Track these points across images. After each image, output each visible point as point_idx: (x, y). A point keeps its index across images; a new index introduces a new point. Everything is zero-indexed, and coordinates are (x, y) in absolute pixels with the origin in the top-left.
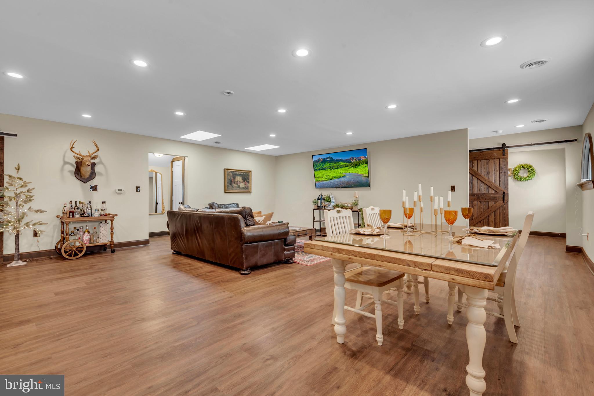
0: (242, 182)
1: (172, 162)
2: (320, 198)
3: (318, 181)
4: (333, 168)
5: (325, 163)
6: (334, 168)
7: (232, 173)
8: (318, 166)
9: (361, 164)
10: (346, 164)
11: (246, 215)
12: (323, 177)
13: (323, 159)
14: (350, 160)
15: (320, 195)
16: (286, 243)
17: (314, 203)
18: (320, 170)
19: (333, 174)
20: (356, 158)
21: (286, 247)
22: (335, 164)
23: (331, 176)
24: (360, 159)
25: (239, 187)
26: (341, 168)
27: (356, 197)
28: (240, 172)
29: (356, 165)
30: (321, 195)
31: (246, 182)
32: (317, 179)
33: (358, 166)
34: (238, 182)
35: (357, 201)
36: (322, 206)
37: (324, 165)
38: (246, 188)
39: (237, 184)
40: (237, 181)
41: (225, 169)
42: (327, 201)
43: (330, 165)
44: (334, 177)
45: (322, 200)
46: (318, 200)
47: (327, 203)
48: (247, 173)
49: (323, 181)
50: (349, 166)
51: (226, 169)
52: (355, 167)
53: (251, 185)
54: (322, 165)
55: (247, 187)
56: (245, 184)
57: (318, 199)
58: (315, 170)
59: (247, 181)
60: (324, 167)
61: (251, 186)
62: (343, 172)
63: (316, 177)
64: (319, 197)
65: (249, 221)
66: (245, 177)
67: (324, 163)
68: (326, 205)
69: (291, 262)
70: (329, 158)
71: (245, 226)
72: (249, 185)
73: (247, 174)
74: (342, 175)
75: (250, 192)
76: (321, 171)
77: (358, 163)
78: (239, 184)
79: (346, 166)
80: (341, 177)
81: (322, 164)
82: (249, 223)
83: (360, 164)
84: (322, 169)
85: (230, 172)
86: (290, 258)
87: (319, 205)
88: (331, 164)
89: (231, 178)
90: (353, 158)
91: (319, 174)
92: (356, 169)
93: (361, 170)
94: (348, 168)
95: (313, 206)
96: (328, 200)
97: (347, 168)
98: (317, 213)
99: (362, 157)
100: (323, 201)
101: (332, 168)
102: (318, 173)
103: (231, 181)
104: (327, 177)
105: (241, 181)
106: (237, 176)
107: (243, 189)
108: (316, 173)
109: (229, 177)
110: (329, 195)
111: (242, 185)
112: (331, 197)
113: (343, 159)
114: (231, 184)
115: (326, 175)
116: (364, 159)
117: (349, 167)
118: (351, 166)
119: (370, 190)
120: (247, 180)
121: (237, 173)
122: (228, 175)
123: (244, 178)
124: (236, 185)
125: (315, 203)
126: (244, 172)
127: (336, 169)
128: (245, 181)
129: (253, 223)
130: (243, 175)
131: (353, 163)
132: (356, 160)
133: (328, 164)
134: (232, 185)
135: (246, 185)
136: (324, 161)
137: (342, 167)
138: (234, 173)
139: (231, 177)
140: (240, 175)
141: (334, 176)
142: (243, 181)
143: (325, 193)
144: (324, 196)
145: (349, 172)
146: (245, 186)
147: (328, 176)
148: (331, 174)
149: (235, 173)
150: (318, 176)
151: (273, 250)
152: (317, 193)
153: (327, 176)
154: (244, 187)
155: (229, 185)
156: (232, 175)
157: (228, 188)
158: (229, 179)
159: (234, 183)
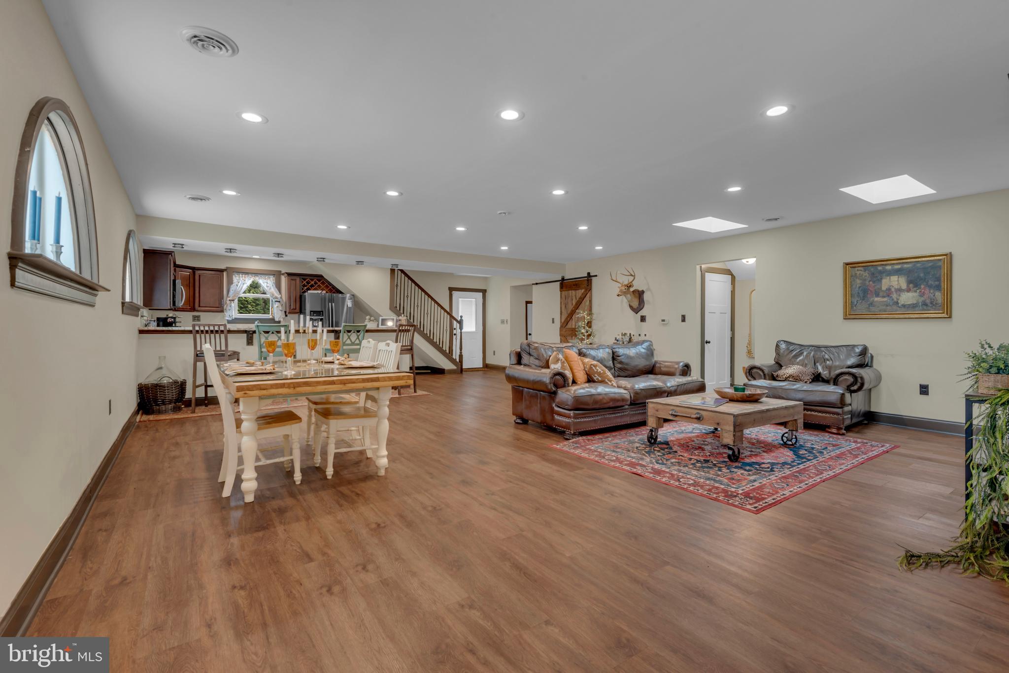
0: (908, 290)
7: (869, 270)
25: (897, 303)
28: (899, 264)
31: (929, 288)
34: (893, 290)
38: (927, 304)
39: (889, 296)
40: (889, 289)
48: (933, 261)
51: (847, 264)
55: (928, 301)
56: (922, 295)
66: (922, 275)
73: (930, 265)
75: (949, 315)
78: (895, 296)
85: (859, 268)
89: (867, 282)
103: (865, 290)
105: (904, 287)
106: (889, 275)
107: (914, 307)
109: (858, 281)
111: (909, 298)
114: (865, 298)
120: (933, 282)
121: (889, 268)
123: (920, 277)
126: (917, 263)
128: (923, 286)
130: (911, 269)
134: (867, 301)
135: (926, 297)
138: (876, 269)
139: (865, 280)
140: (898, 272)
142: (911, 285)
146: (922, 299)
149: (880, 268)
154: (914, 302)
155: (857, 301)
156: (868, 275)
157: (855, 308)
158: (859, 287)
159: (877, 296)
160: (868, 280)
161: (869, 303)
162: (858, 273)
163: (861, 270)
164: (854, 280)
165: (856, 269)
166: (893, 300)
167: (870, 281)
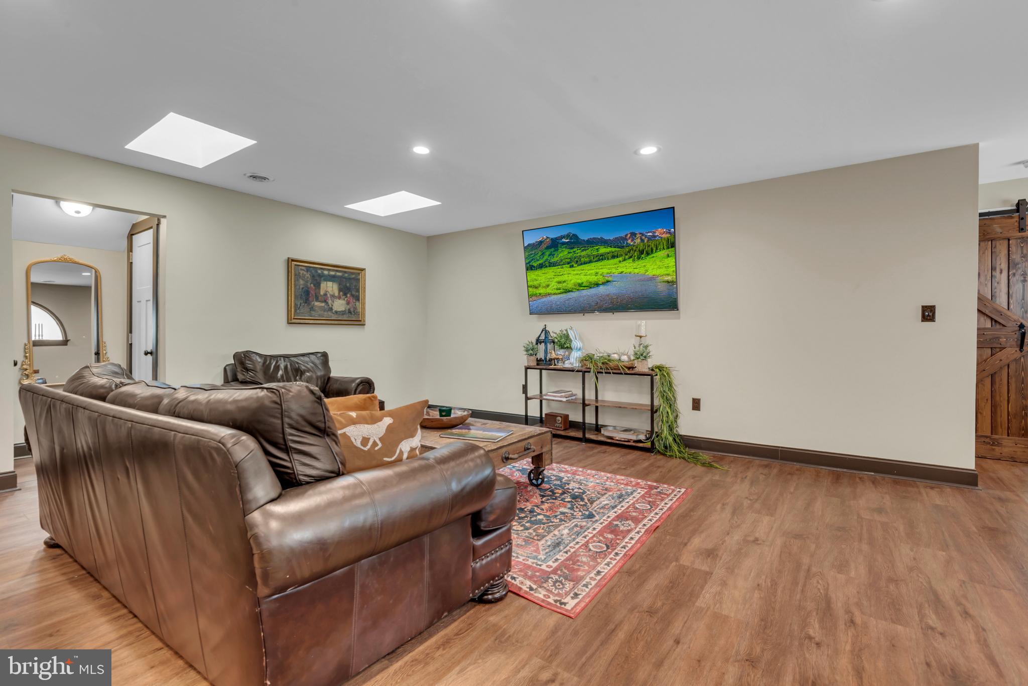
0: (339, 298)
1: (131, 235)
2: (543, 337)
3: (535, 295)
4: (577, 262)
5: (557, 250)
6: (579, 263)
7: (311, 272)
8: (537, 257)
9: (657, 249)
10: (613, 249)
11: (288, 430)
12: (548, 286)
13: (552, 239)
14: (625, 239)
15: (542, 332)
16: (479, 527)
17: (527, 350)
18: (541, 267)
19: (577, 277)
20: (643, 234)
21: (479, 542)
22: (583, 251)
23: (572, 282)
24: (654, 236)
25: (331, 309)
26: (599, 260)
27: (641, 337)
28: (333, 270)
29: (642, 252)
30: (545, 331)
31: (351, 298)
32: (535, 290)
33: (648, 254)
34: (329, 295)
35: (646, 347)
36: (551, 360)
37: (553, 255)
38: (350, 312)
39: (325, 301)
40: (325, 295)
41: (288, 258)
42: (562, 347)
43: (571, 254)
44: (580, 285)
45: (548, 344)
46: (537, 344)
47: (561, 353)
48: (352, 273)
49: (549, 294)
50: (622, 255)
51: (293, 260)
52: (639, 258)
53: (364, 304)
54: (549, 255)
55: (352, 310)
56: (348, 303)
57: (538, 341)
58: (530, 268)
59: (352, 295)
60: (555, 259)
61: (364, 308)
62: (605, 271)
63: (531, 287)
64: (540, 336)
65: (307, 460)
66: (348, 285)
67: (553, 250)
68: (560, 357)
69: (497, 595)
70: (567, 236)
71: (273, 495)
72: (357, 304)
73: (353, 276)
74: (600, 279)
75: (362, 323)
76: (544, 270)
77: (649, 246)
78: (330, 302)
79: (613, 257)
80: (597, 285)
81: (548, 253)
82: (302, 468)
83: (654, 249)
84: (547, 265)
86: (493, 579)
87: (541, 355)
88: (572, 251)
89: (309, 284)
90: (633, 235)
91: (541, 277)
92: (640, 262)
93: (656, 265)
94: (620, 262)
95: (524, 360)
96: (564, 343)
97: (616, 260)
98: (534, 375)
99: (661, 232)
100: (550, 346)
101: (574, 262)
102: (538, 275)
103: (307, 293)
104: (560, 286)
105: (337, 294)
106: (326, 280)
107: (343, 314)
108: (532, 275)
109: (302, 282)
110: (565, 332)
111: (339, 305)
112: (572, 335)
113: (606, 238)
114: (307, 301)
115: (557, 279)
116: (663, 236)
117: (621, 259)
118: (626, 255)
119: (679, 318)
120: (354, 293)
121: (326, 272)
122: (297, 276)
123: (347, 287)
124: (323, 304)
125: (531, 351)
126: (345, 272)
127: (585, 263)
128: (348, 295)
129: (328, 467)
130: (341, 277)
131: (634, 248)
132: (642, 240)
133: (566, 253)
134: (309, 304)
135: (351, 305)
136: (555, 244)
137: (601, 258)
138: (317, 272)
139: (307, 282)
140: (332, 278)
141: (580, 281)
142: (341, 293)
143: (556, 326)
144: (552, 334)
145: (620, 270)
146: (348, 307)
147: (564, 282)
148: (570, 278)
149: (319, 271)
150: (536, 283)
151: (427, 574)
152: (534, 327)
153: (559, 282)
154: (344, 309)
155: (300, 304)
156: (309, 276)
157: (298, 311)
158: (303, 288)
159: (317, 300)
160: (310, 282)
161: (310, 307)
162: (302, 272)
163: (304, 270)
164: (298, 280)
165: (300, 267)
166: (329, 306)
167: (311, 283)
